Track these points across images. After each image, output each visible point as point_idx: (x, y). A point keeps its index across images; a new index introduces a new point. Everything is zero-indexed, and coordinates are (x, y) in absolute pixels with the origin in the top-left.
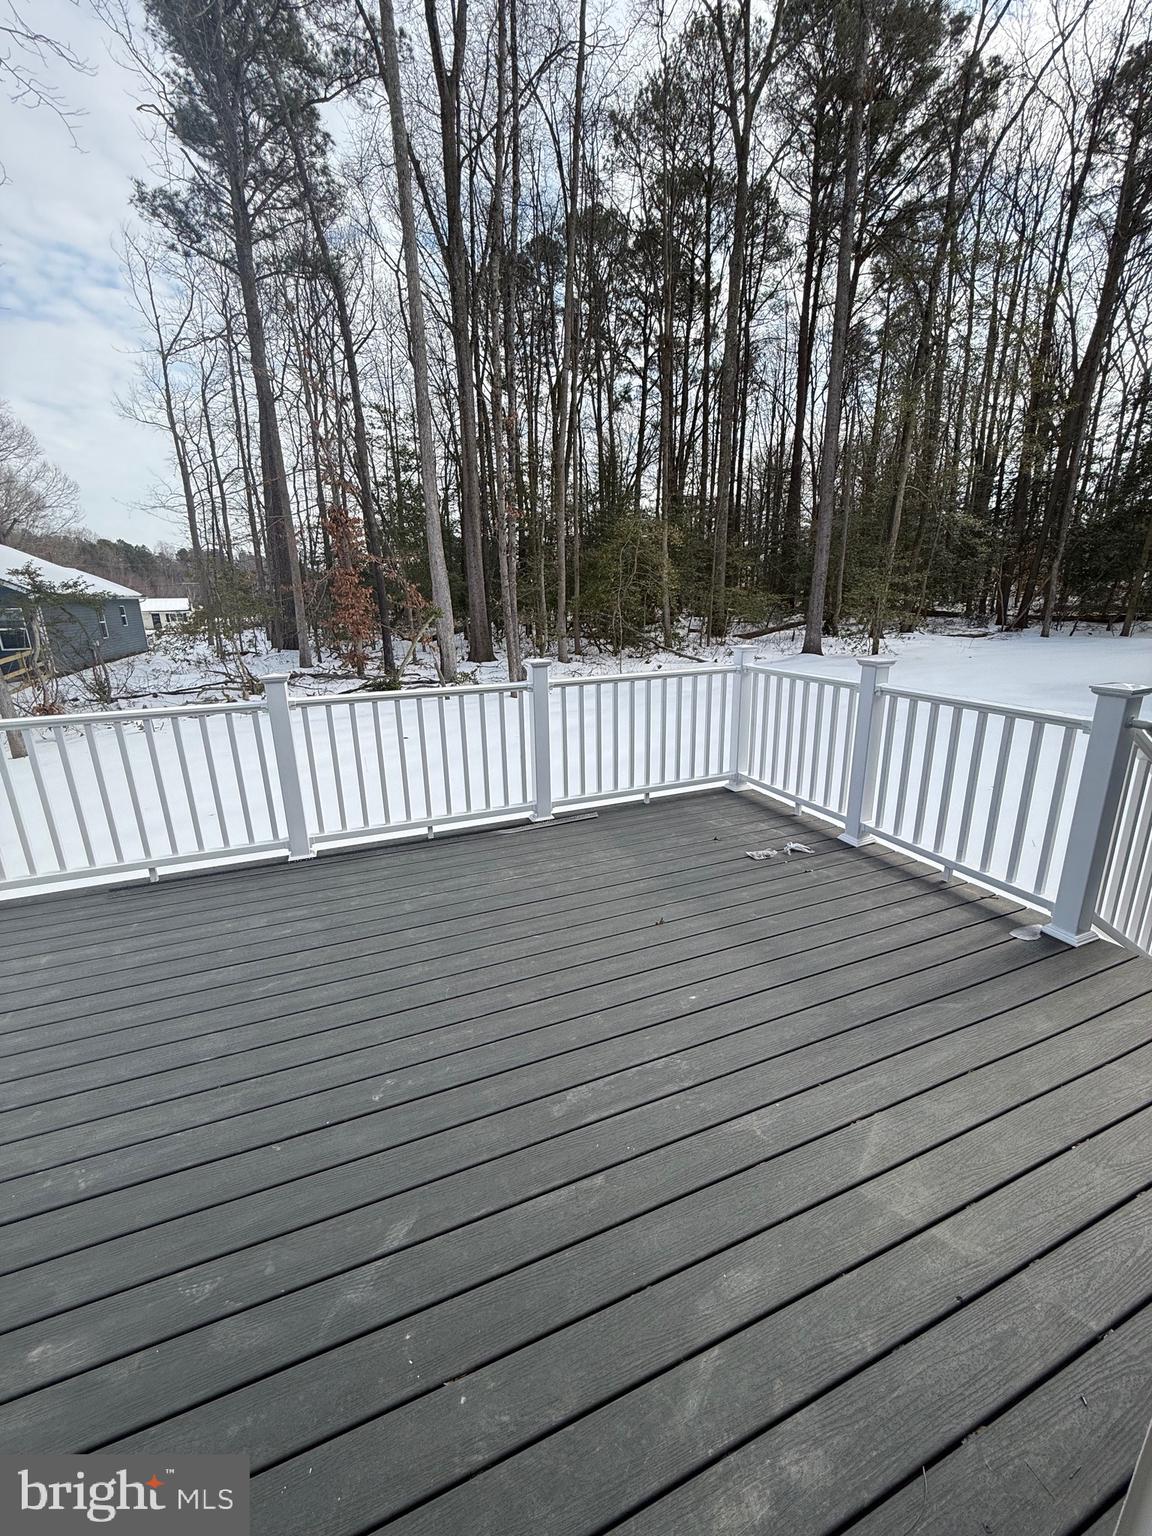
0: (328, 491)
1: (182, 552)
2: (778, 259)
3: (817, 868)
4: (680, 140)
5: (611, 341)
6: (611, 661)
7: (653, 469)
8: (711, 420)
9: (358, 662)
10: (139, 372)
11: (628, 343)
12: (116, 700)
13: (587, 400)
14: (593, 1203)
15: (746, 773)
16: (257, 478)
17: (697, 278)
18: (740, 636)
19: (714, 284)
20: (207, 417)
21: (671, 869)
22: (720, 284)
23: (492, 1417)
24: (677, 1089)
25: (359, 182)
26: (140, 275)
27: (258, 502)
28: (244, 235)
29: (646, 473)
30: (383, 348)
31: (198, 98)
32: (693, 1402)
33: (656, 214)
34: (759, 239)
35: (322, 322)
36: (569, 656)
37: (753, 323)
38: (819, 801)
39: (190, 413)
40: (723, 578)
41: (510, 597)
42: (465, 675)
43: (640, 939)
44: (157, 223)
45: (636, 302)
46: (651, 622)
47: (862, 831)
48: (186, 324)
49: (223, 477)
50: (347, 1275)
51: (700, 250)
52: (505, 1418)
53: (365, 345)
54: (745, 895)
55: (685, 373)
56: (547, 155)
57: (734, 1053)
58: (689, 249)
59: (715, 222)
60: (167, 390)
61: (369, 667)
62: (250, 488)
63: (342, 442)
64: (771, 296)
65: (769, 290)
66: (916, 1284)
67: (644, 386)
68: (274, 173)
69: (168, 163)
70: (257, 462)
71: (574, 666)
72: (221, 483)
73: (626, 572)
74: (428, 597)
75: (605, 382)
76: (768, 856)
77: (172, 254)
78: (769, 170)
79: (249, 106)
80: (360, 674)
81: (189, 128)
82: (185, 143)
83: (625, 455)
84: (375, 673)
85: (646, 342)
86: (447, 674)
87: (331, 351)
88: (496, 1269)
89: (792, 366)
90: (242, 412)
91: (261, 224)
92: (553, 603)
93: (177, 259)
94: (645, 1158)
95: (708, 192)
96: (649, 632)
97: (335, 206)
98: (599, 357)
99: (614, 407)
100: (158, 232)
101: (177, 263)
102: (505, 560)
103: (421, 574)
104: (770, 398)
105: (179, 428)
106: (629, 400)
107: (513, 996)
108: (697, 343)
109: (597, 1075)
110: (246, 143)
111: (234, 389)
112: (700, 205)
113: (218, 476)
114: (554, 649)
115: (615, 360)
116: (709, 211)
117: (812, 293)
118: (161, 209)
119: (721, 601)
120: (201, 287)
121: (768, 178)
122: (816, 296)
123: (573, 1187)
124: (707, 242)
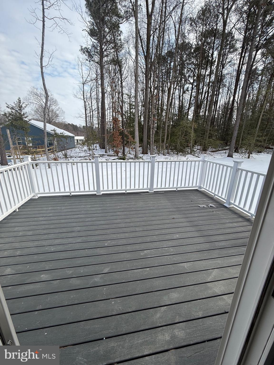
0: (114, 114)
1: (84, 126)
2: (233, 52)
3: (216, 211)
4: (208, 23)
5: (185, 76)
6: (176, 156)
7: (193, 108)
8: (209, 95)
9: (117, 152)
10: (78, 87)
11: (189, 76)
12: (68, 158)
13: (177, 91)
14: (145, 273)
15: (202, 186)
16: (100, 111)
17: (209, 58)
18: (211, 151)
19: (214, 60)
20: (91, 97)
21: (179, 207)
22: (215, 60)
23: (118, 307)
24: (169, 254)
25: (127, 42)
26: (80, 66)
27: (100, 116)
28: (102, 56)
29: (191, 109)
30: (130, 80)
31: (95, 26)
32: (158, 315)
33: (200, 43)
34: (228, 47)
35: (117, 75)
36: (166, 154)
37: (224, 70)
38: (220, 195)
39: (88, 96)
40: (208, 136)
41: (152, 139)
42: (140, 157)
43: (168, 221)
44: (84, 55)
45: (192, 66)
46: (188, 146)
47: (230, 204)
48: (88, 77)
49: (93, 110)
50: (96, 275)
51: (211, 52)
52: (121, 308)
53: (126, 80)
54: (196, 215)
55: (204, 83)
56: (173, 31)
57: (184, 249)
58: (208, 51)
59: (216, 43)
60: (83, 91)
61: (119, 154)
62: (98, 113)
63: (118, 102)
64: (230, 62)
65: (229, 60)
66: (215, 306)
67: (192, 87)
68: (109, 42)
69: (87, 42)
70: (100, 107)
71: (166, 156)
72: (92, 112)
73: (182, 134)
74: (134, 139)
75: (182, 86)
76: (204, 207)
77: (87, 61)
78: (232, 28)
79: (105, 26)
80: (117, 155)
81: (92, 33)
82: (91, 37)
83: (186, 104)
84: (121, 155)
85: (194, 76)
86: (136, 157)
87: (118, 81)
88: (124, 281)
89: (234, 81)
90: (98, 96)
91: (105, 53)
92: (163, 141)
93: (88, 62)
94: (159, 267)
95: (215, 36)
96: (187, 149)
97: (122, 48)
98: (181, 80)
99: (184, 92)
100: (85, 57)
101: (88, 63)
102: (152, 131)
103: (132, 133)
104: (227, 89)
105: (85, 99)
106: (188, 91)
107: (137, 229)
108: (208, 75)
109: (152, 248)
110: (104, 35)
111: (97, 91)
112: (212, 40)
113: (92, 110)
114: (162, 152)
115: (185, 81)
116: (214, 40)
117: (242, 61)
118: (85, 52)
119: (206, 142)
120: (92, 68)
121: (232, 30)
122: (243, 61)
123: (142, 269)
124: (213, 49)
